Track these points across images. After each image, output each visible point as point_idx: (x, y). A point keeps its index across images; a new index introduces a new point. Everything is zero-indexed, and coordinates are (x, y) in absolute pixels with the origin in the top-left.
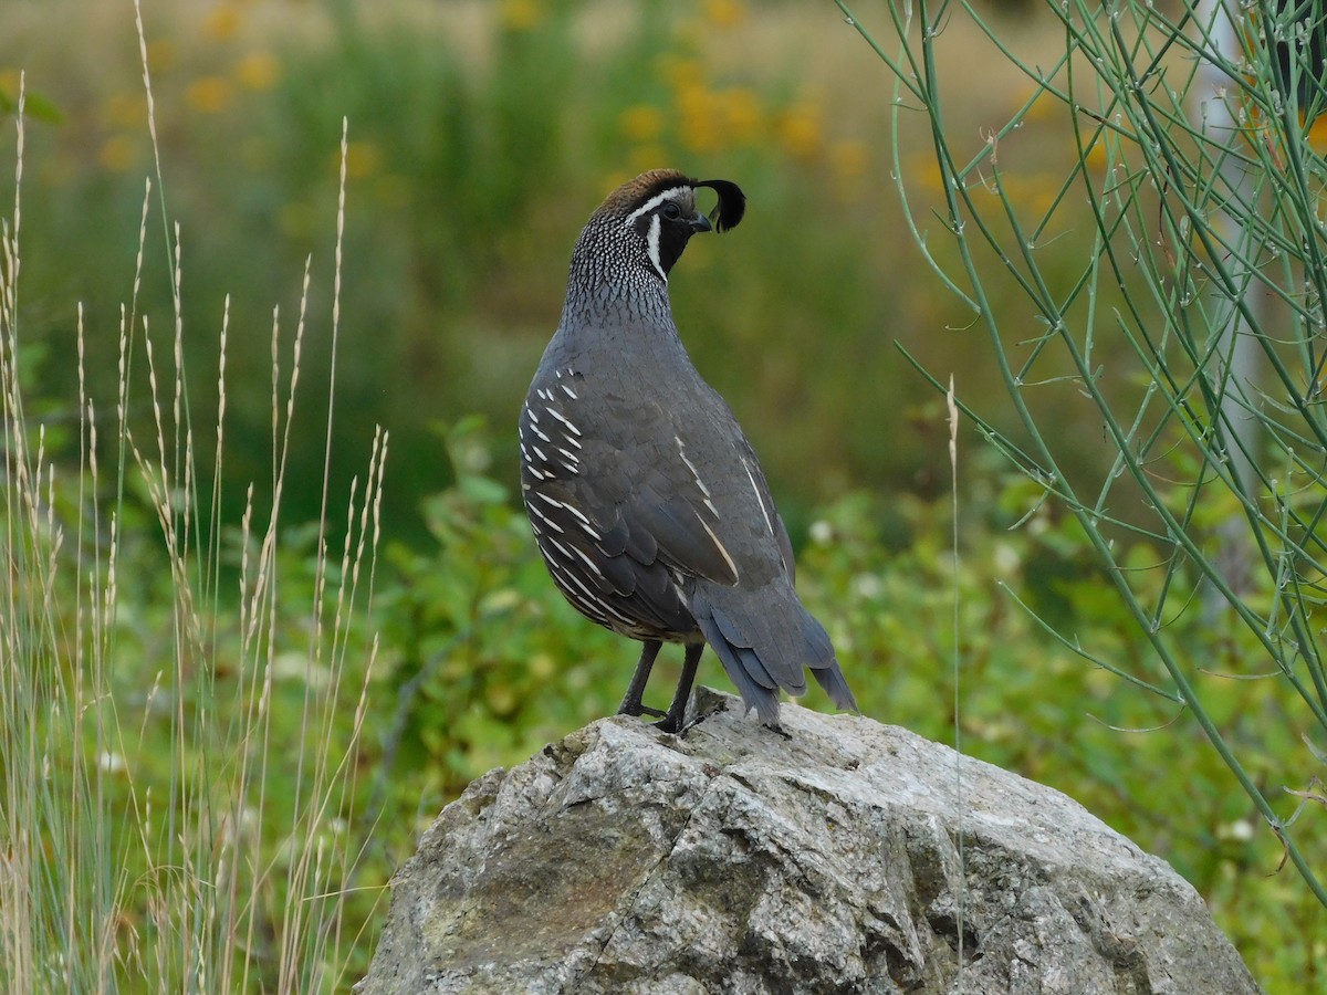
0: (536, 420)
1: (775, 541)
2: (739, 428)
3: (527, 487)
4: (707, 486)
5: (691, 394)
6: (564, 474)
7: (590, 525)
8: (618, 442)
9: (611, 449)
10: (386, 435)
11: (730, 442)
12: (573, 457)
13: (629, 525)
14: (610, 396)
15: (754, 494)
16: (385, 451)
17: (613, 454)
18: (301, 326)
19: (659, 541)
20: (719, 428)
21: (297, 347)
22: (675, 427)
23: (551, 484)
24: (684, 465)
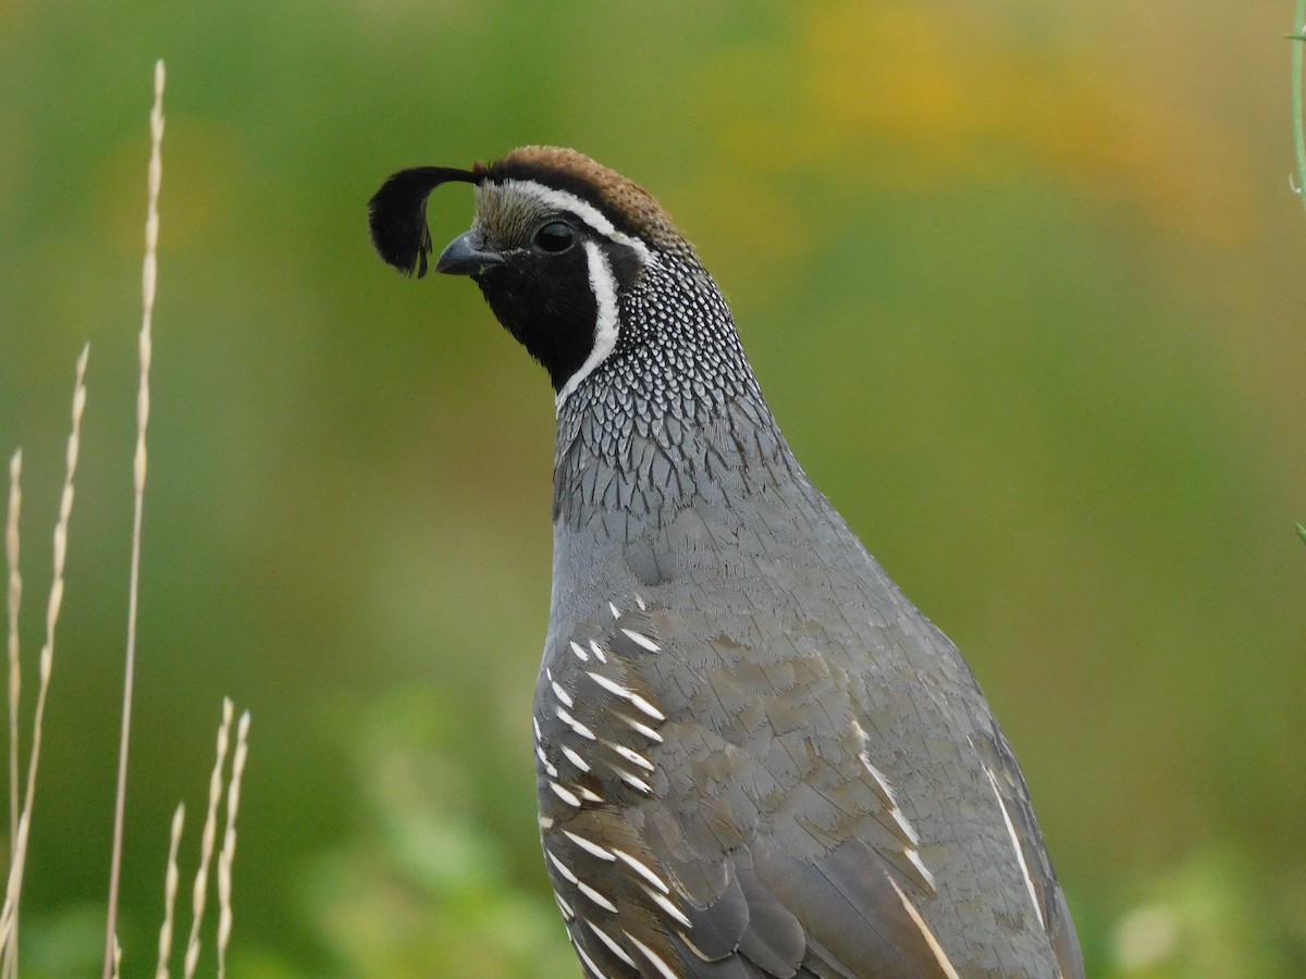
0: (568, 701)
1: (1045, 941)
2: (985, 707)
3: (546, 823)
4: (912, 821)
5: (890, 633)
6: (621, 796)
7: (671, 897)
8: (733, 729)
9: (717, 742)
10: (245, 723)
11: (964, 734)
12: (641, 761)
13: (749, 898)
14: (724, 640)
15: (1007, 842)
16: (241, 754)
17: (721, 752)
18: (68, 495)
19: (808, 930)
20: (943, 704)
21: (60, 538)
22: (854, 701)
23: (594, 814)
24: (866, 778)
